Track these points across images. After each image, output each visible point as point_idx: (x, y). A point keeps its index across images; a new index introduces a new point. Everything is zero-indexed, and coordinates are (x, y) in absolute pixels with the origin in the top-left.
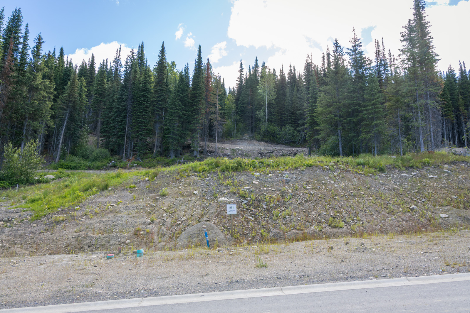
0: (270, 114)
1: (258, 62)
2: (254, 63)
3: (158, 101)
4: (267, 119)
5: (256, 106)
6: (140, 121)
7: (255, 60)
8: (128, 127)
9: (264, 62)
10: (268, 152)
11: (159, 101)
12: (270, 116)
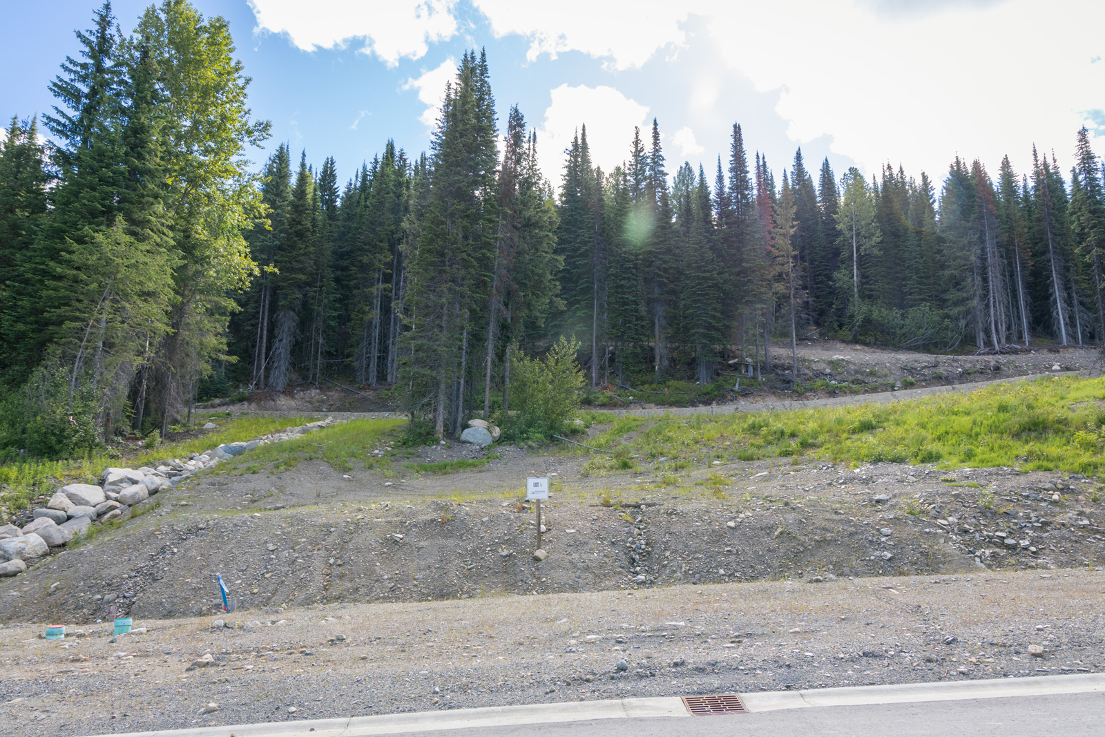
0: (864, 281)
1: (803, 161)
2: (793, 161)
3: (658, 253)
4: (859, 291)
5: (820, 262)
6: (627, 298)
7: (795, 155)
8: (598, 314)
9: (826, 160)
10: (926, 367)
11: (662, 253)
12: (867, 283)
